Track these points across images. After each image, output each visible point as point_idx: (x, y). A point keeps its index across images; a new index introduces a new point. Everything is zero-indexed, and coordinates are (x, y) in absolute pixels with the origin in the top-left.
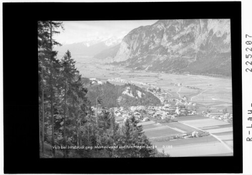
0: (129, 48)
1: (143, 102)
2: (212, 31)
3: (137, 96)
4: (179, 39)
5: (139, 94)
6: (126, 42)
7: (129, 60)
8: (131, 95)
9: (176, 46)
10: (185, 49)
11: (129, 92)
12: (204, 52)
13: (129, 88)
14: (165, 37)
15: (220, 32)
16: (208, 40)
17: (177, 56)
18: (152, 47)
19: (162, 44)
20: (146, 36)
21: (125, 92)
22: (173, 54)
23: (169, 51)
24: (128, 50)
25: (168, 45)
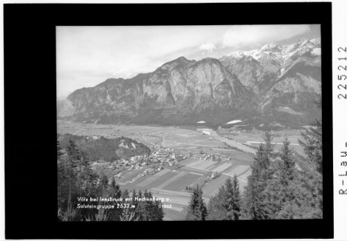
0: (74, 105)
1: (139, 152)
2: (146, 94)
3: (132, 147)
4: (121, 99)
5: (133, 145)
6: (71, 100)
7: (75, 115)
8: (127, 147)
9: (120, 104)
10: (128, 107)
11: (125, 145)
12: (142, 108)
13: (123, 141)
14: (108, 97)
15: (152, 95)
16: (144, 100)
17: (122, 112)
18: (98, 105)
19: (106, 102)
20: (90, 95)
21: (121, 145)
22: (118, 110)
23: (114, 108)
24: (73, 107)
25: (112, 103)
